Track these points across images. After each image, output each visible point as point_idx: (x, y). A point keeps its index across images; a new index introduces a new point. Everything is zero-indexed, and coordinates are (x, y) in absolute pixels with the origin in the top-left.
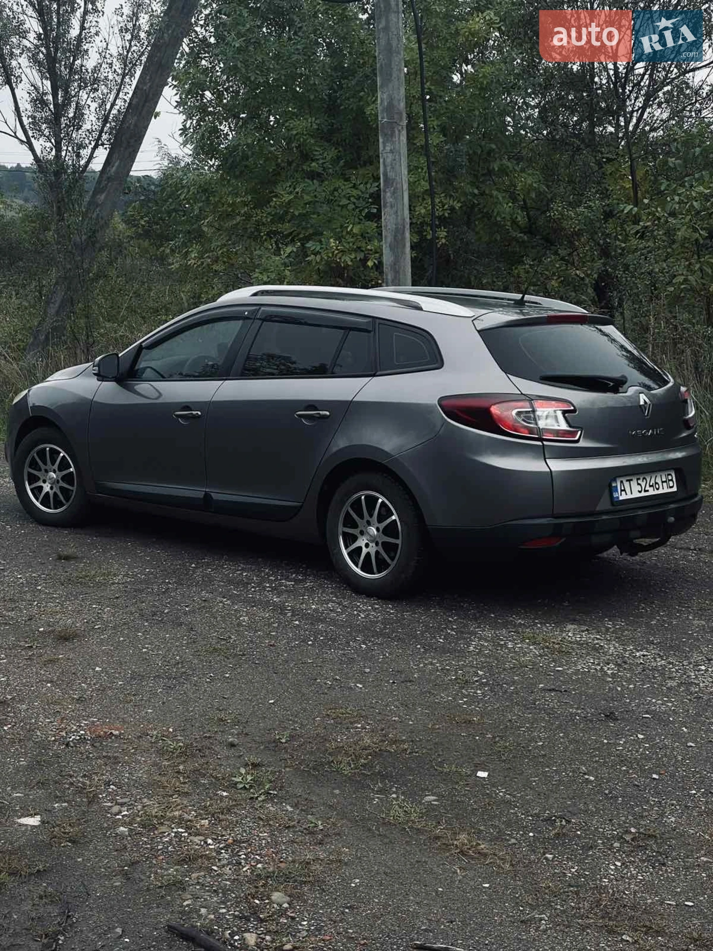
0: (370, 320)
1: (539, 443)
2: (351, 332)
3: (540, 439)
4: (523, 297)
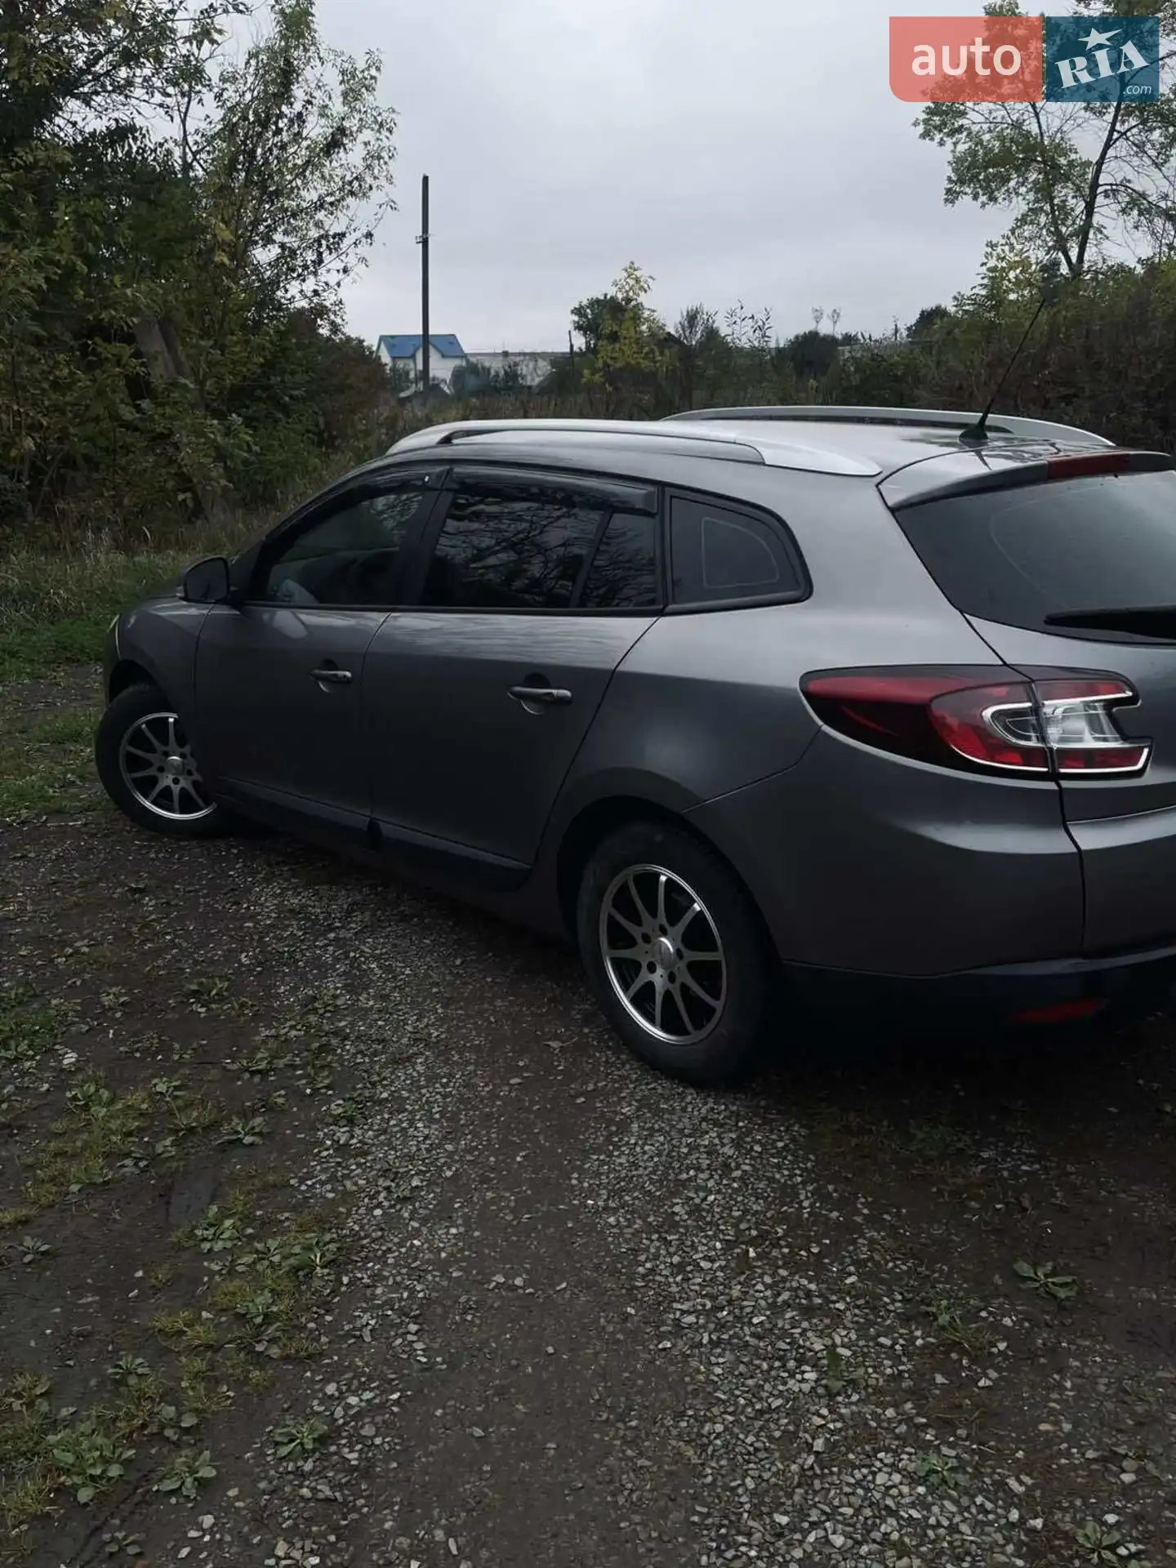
0: (651, 489)
1: (1052, 786)
2: (616, 516)
3: (1054, 776)
4: (983, 419)
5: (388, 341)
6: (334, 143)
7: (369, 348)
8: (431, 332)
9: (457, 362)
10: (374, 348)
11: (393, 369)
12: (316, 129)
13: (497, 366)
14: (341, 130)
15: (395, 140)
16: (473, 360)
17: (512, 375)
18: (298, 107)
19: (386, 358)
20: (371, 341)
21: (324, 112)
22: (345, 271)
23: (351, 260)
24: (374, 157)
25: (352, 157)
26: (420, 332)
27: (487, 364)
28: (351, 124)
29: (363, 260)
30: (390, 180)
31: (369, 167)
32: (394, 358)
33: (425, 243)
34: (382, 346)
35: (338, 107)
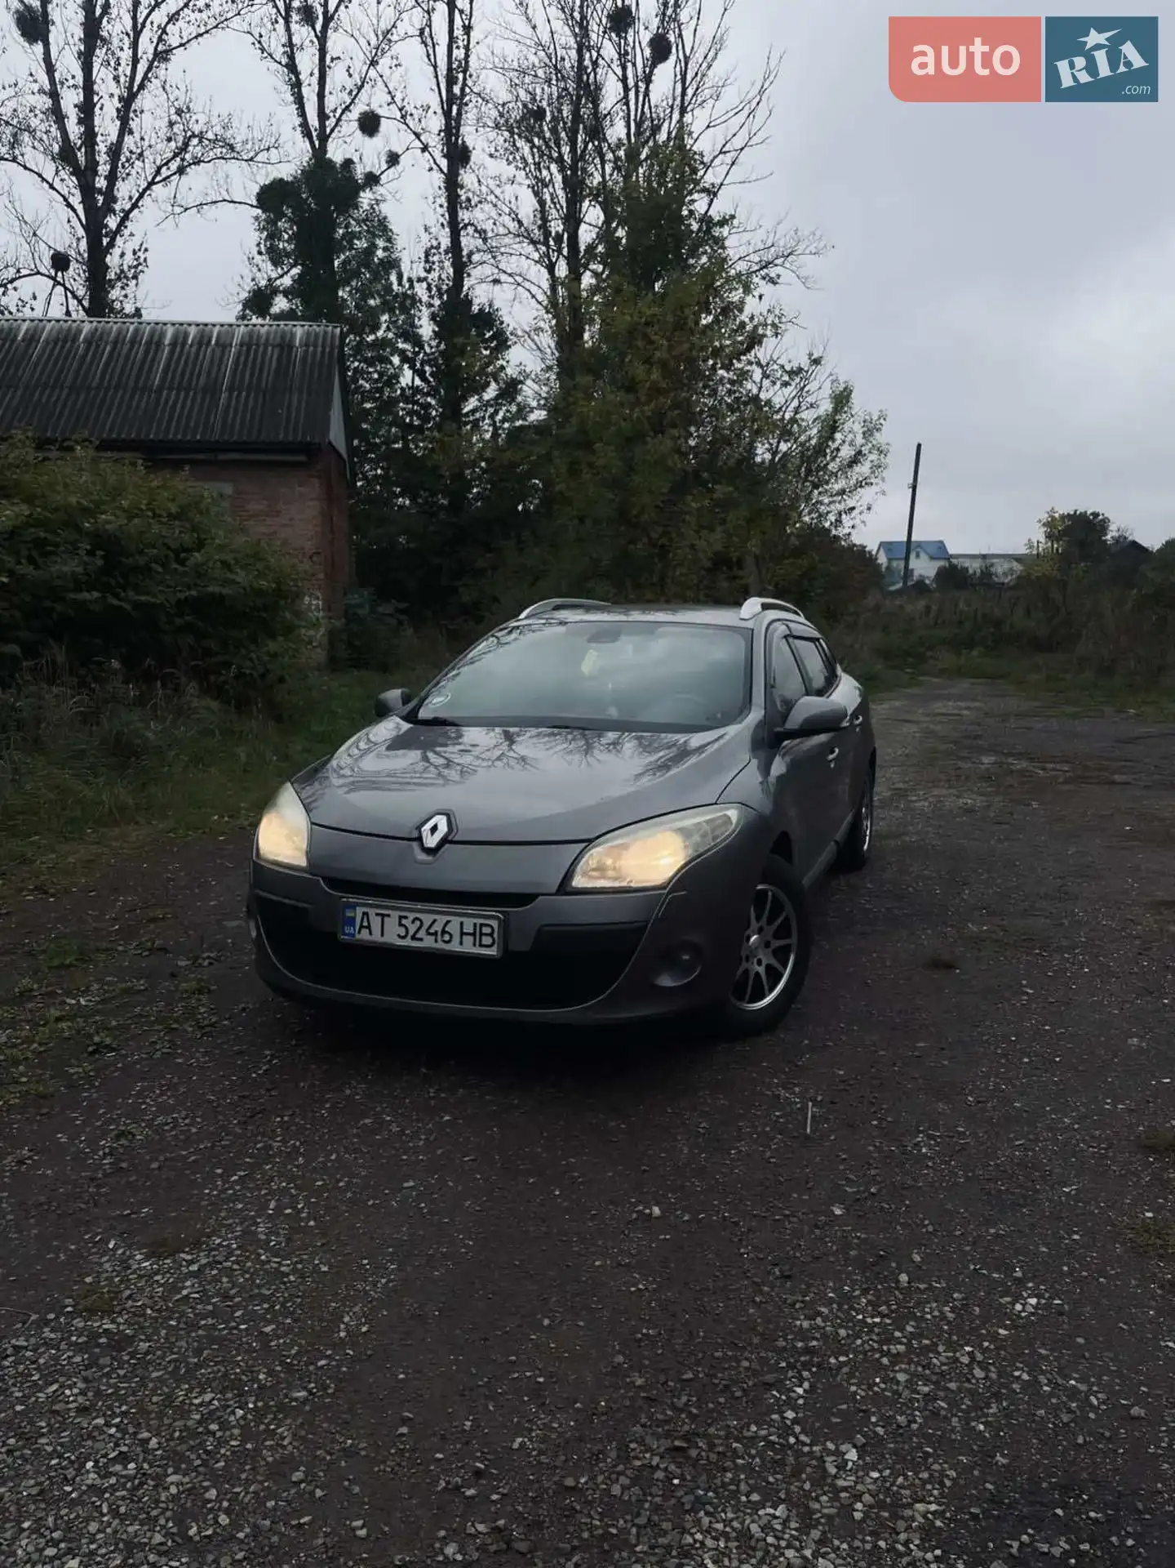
5: (886, 546)
6: (854, 461)
7: (870, 552)
8: (914, 538)
9: (942, 563)
10: (874, 553)
11: (888, 568)
12: (846, 452)
13: (974, 567)
14: (859, 453)
15: (889, 460)
16: (954, 561)
17: (987, 574)
18: (836, 445)
19: (882, 559)
20: (872, 546)
21: (851, 444)
22: (853, 527)
23: (857, 522)
24: (877, 467)
25: (863, 469)
26: (905, 539)
27: (967, 565)
28: (865, 450)
29: (863, 522)
30: (883, 479)
31: (873, 472)
32: (890, 560)
33: (914, 488)
34: (882, 551)
35: (860, 440)
